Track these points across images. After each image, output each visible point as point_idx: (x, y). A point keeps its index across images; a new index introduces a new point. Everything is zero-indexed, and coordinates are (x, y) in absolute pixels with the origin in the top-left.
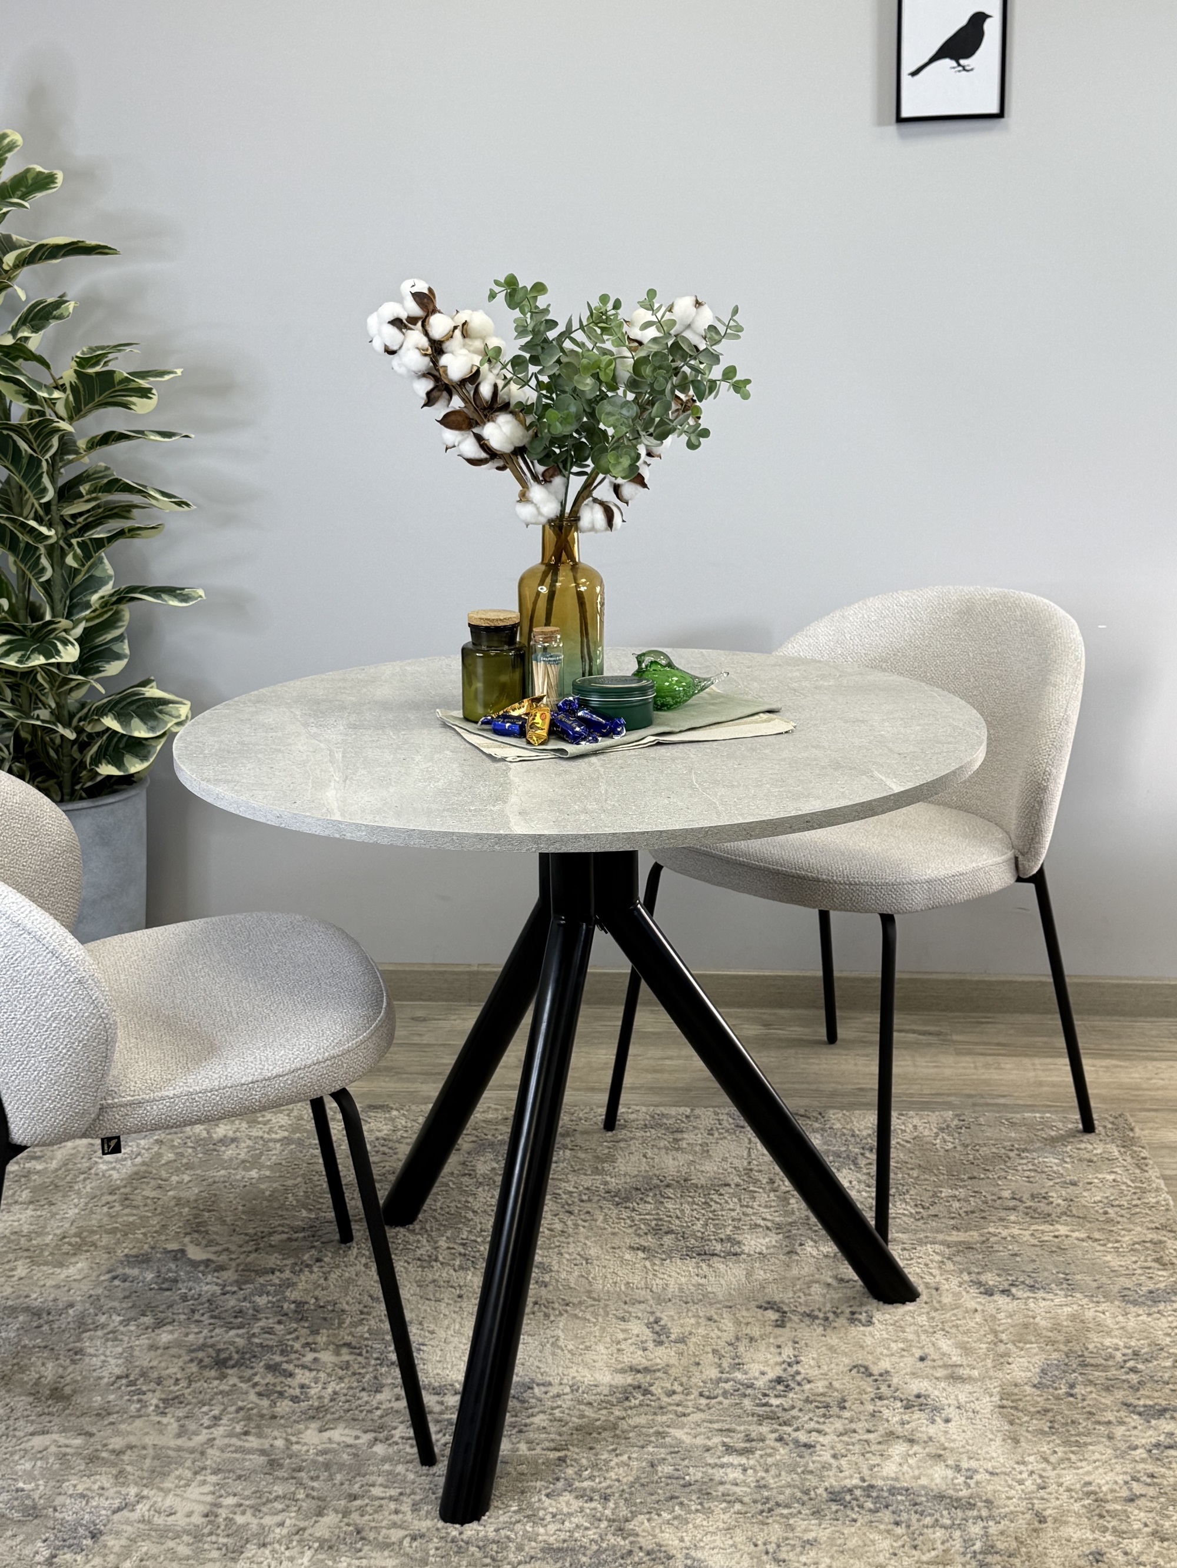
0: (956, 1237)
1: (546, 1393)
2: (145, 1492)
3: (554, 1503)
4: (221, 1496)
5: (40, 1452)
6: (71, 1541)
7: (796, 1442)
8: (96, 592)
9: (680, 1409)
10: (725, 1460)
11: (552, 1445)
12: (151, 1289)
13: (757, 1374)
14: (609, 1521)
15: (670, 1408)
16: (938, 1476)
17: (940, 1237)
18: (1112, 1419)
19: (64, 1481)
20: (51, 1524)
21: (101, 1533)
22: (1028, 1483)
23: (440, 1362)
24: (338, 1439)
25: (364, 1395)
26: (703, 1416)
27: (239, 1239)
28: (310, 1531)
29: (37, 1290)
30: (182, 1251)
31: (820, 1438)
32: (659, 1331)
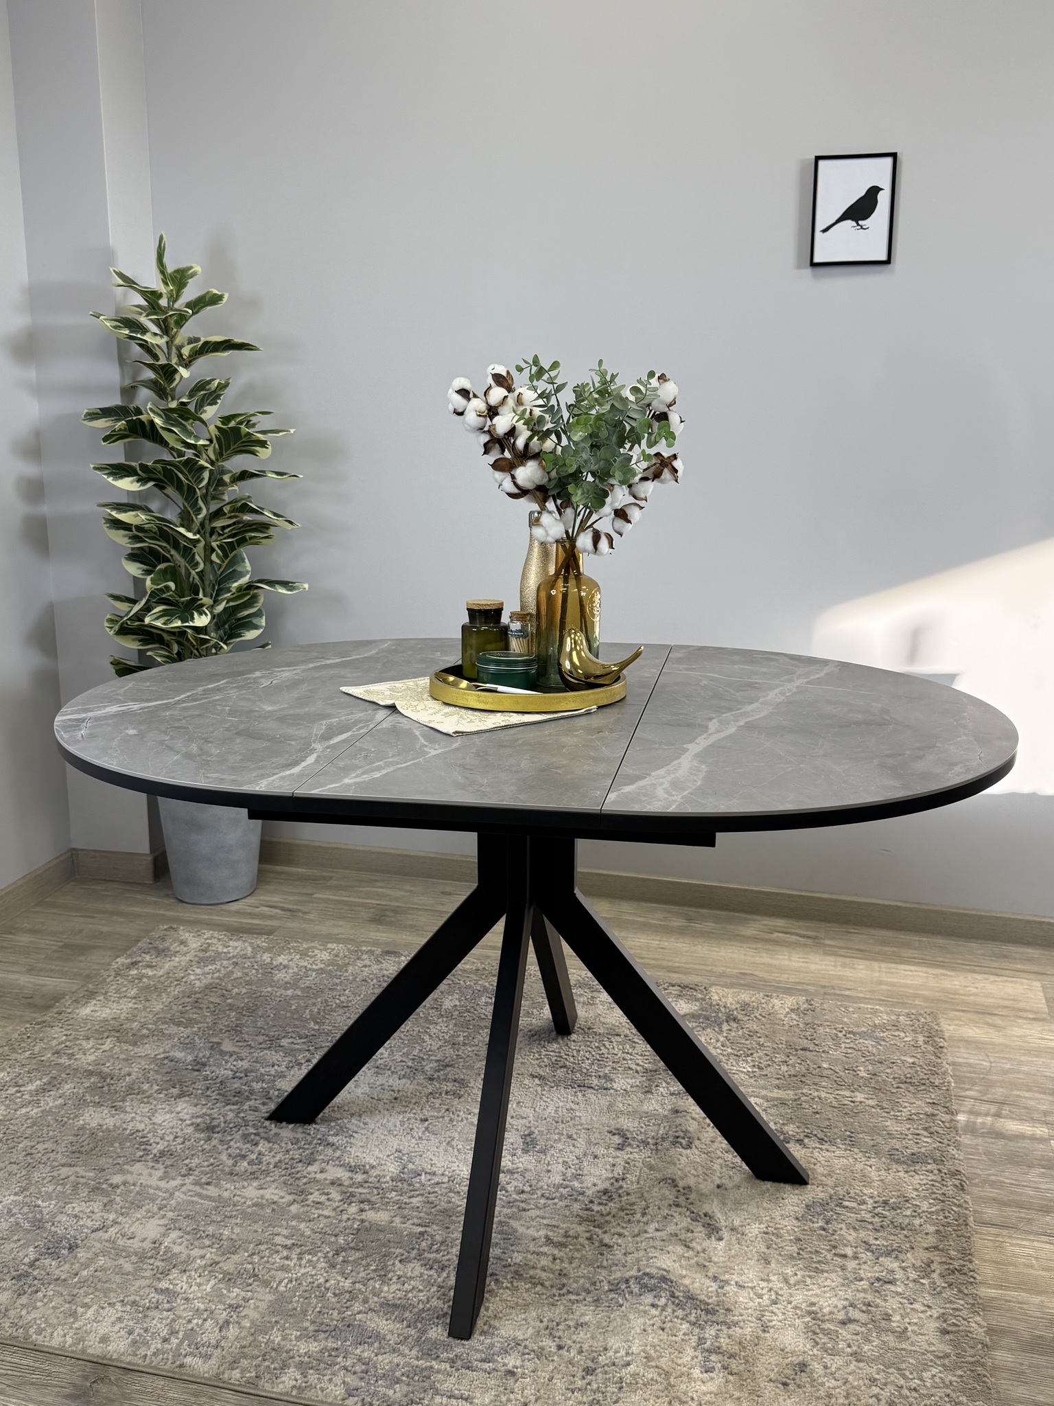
0: (777, 1094)
1: (429, 1180)
2: (119, 1220)
3: (402, 1267)
4: (170, 1229)
5: (63, 1179)
6: (54, 1250)
7: (601, 1241)
8: (236, 581)
9: (523, 1205)
10: (542, 1249)
11: (419, 1221)
12: (187, 1069)
13: (589, 1185)
16: (698, 1283)
18: (850, 1253)
19: (68, 1203)
20: (45, 1234)
21: (77, 1247)
22: (766, 1297)
23: (363, 1147)
24: (267, 1197)
25: (300, 1167)
26: (538, 1212)
27: (261, 1039)
28: (220, 1265)
29: (112, 1061)
30: (219, 1044)
31: (619, 1240)
32: (529, 1142)
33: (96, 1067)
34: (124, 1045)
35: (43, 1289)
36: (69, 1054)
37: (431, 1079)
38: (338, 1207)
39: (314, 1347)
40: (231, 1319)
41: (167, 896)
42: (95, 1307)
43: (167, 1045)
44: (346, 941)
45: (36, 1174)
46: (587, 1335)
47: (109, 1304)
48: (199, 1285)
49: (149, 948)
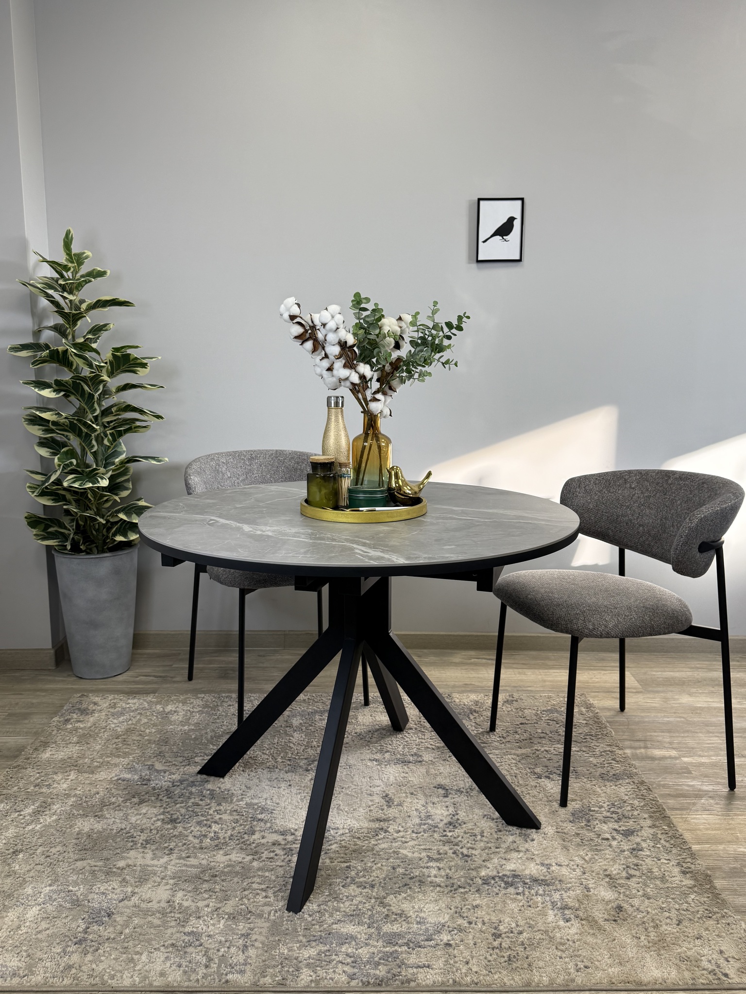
0: (520, 751)
1: (337, 833)
2: (136, 891)
3: (347, 890)
4: (176, 891)
5: (81, 870)
6: (97, 919)
7: (462, 853)
8: (117, 458)
9: (403, 839)
10: (429, 864)
11: (343, 860)
12: (137, 784)
13: (439, 821)
14: (375, 898)
15: (399, 839)
16: (533, 869)
17: (513, 751)
18: (610, 837)
19: (93, 886)
20: (86, 910)
21: (113, 913)
22: (577, 870)
24: (234, 859)
25: (246, 836)
26: (415, 842)
27: (180, 759)
28: (223, 909)
29: (81, 785)
30: (153, 765)
31: (474, 852)
32: (388, 800)
33: (71, 792)
34: (84, 774)
35: (101, 947)
36: (47, 785)
37: (307, 770)
38: (285, 859)
39: (312, 952)
40: (247, 944)
41: (69, 675)
42: (145, 953)
43: (116, 771)
44: (209, 692)
45: (59, 869)
46: (484, 913)
47: (155, 949)
48: (214, 925)
49: (74, 710)
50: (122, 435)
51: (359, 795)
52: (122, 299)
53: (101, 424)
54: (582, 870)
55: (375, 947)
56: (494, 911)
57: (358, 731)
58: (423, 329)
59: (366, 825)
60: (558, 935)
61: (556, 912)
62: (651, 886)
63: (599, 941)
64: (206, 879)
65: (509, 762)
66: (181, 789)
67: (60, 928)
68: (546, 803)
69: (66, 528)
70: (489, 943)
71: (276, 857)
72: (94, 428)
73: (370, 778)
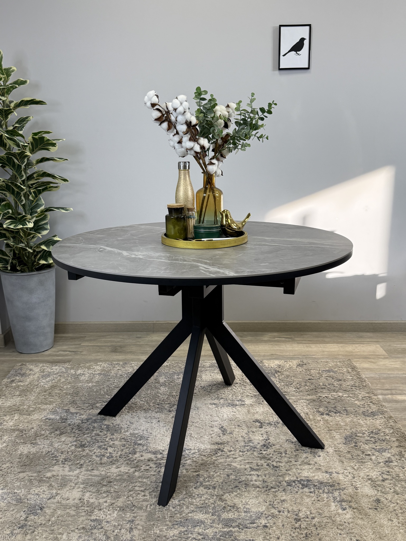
0: (309, 397)
2: (59, 492)
3: (197, 491)
4: (85, 492)
5: (23, 479)
6: (33, 511)
7: (273, 465)
8: (39, 208)
9: (234, 456)
10: (251, 473)
11: (194, 470)
12: (59, 422)
13: (257, 444)
14: (217, 496)
16: (320, 476)
17: (304, 398)
18: (370, 453)
19: (31, 489)
20: (26, 505)
21: (44, 508)
22: (349, 476)
24: (123, 471)
25: (130, 455)
26: (242, 458)
27: (87, 405)
28: (116, 504)
29: (21, 423)
30: (69, 409)
31: (281, 464)
32: (223, 430)
33: (15, 427)
34: (24, 416)
35: (36, 530)
37: (170, 411)
38: (156, 470)
39: (176, 532)
40: (132, 527)
41: (13, 352)
42: (65, 534)
43: (45, 413)
44: (105, 361)
45: (8, 479)
46: (288, 505)
47: (71, 531)
48: (110, 514)
49: (16, 374)
50: (41, 193)
51: (204, 427)
52: (38, 99)
53: (27, 186)
54: (352, 476)
55: (217, 528)
56: (295, 504)
57: (202, 385)
58: (244, 113)
59: (209, 447)
60: (338, 519)
61: (336, 504)
62: (399, 486)
63: (366, 523)
64: (105, 484)
65: (302, 405)
66: (87, 425)
67: (9, 517)
68: (327, 431)
69: (7, 256)
70: (292, 525)
71: (150, 469)
72: (22, 188)
73: (211, 415)
